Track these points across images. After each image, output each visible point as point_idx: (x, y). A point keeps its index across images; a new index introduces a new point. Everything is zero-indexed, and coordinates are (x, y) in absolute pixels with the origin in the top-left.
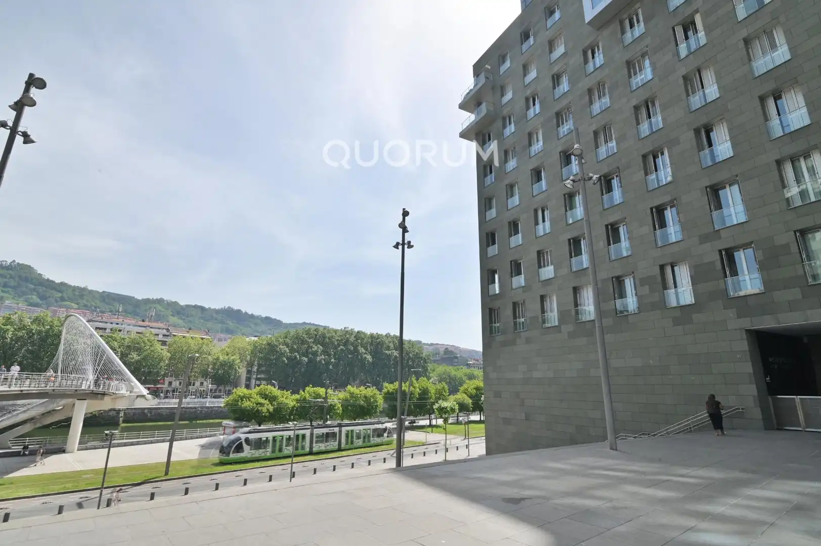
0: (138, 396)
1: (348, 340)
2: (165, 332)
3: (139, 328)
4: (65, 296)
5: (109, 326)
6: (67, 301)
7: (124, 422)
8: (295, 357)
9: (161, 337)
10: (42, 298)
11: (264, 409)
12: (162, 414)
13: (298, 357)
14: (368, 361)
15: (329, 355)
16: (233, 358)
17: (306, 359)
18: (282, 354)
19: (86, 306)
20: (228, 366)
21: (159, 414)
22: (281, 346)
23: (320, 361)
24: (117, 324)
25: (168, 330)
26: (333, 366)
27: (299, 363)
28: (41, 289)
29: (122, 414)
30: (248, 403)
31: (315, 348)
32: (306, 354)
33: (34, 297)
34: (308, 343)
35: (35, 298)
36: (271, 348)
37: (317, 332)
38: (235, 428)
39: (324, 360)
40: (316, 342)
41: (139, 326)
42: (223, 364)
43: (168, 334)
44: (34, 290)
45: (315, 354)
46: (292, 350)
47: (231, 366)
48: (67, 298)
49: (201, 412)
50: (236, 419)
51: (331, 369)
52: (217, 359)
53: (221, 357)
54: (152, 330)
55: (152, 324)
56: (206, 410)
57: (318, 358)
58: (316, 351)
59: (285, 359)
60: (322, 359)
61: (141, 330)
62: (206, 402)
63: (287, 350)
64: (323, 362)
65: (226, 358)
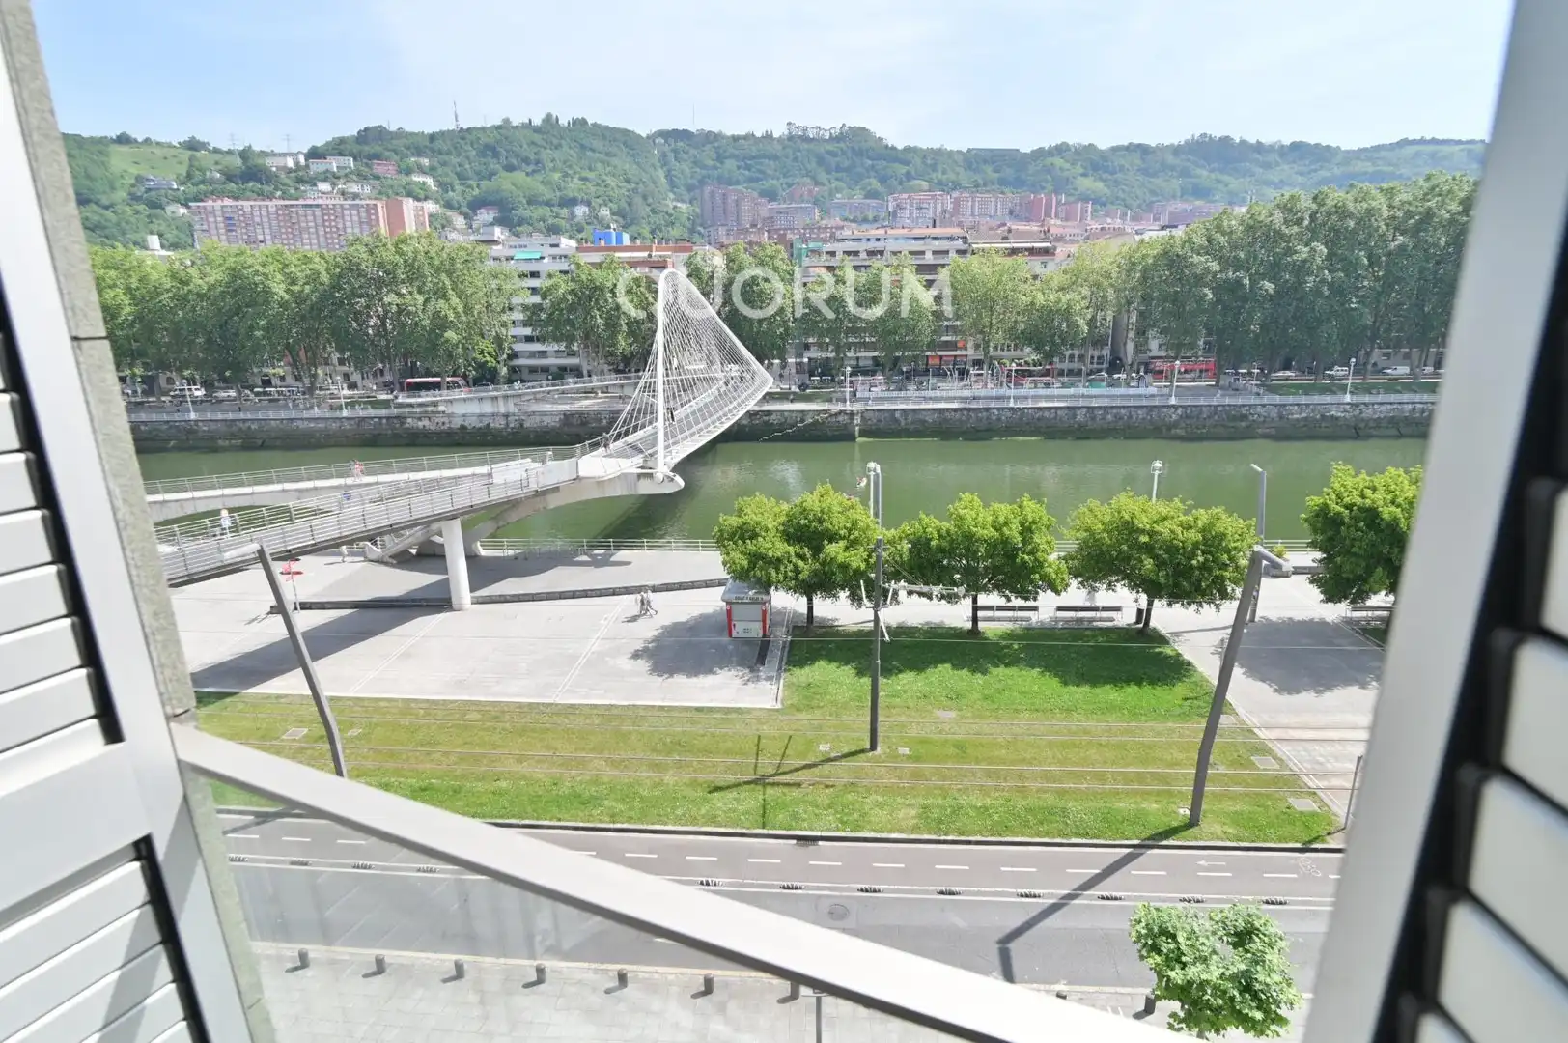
1: (1428, 216)
2: (960, 243)
3: (913, 243)
4: (912, 169)
6: (915, 179)
7: (863, 433)
8: (1238, 282)
10: (883, 180)
12: (926, 421)
13: (1247, 281)
15: (1352, 268)
16: (1067, 298)
17: (1269, 286)
18: (1199, 280)
19: (940, 183)
22: (1196, 259)
23: (1316, 291)
24: (878, 240)
25: (965, 238)
26: (1362, 300)
27: (1248, 298)
28: (880, 165)
29: (857, 420)
31: (1303, 252)
32: (1274, 270)
33: (874, 181)
34: (1283, 239)
35: (875, 184)
36: (1171, 260)
37: (1321, 204)
39: (1331, 285)
40: (1311, 234)
42: (1048, 314)
43: (965, 247)
44: (872, 168)
45: (1302, 269)
46: (1231, 265)
48: (914, 174)
49: (999, 419)
52: (1033, 304)
53: (1040, 299)
54: (936, 243)
55: (938, 231)
56: (1009, 414)
57: (1310, 282)
58: (1305, 261)
59: (1206, 290)
60: (1323, 281)
61: (917, 246)
62: (1009, 398)
63: (1215, 266)
64: (1326, 292)
65: (1052, 299)
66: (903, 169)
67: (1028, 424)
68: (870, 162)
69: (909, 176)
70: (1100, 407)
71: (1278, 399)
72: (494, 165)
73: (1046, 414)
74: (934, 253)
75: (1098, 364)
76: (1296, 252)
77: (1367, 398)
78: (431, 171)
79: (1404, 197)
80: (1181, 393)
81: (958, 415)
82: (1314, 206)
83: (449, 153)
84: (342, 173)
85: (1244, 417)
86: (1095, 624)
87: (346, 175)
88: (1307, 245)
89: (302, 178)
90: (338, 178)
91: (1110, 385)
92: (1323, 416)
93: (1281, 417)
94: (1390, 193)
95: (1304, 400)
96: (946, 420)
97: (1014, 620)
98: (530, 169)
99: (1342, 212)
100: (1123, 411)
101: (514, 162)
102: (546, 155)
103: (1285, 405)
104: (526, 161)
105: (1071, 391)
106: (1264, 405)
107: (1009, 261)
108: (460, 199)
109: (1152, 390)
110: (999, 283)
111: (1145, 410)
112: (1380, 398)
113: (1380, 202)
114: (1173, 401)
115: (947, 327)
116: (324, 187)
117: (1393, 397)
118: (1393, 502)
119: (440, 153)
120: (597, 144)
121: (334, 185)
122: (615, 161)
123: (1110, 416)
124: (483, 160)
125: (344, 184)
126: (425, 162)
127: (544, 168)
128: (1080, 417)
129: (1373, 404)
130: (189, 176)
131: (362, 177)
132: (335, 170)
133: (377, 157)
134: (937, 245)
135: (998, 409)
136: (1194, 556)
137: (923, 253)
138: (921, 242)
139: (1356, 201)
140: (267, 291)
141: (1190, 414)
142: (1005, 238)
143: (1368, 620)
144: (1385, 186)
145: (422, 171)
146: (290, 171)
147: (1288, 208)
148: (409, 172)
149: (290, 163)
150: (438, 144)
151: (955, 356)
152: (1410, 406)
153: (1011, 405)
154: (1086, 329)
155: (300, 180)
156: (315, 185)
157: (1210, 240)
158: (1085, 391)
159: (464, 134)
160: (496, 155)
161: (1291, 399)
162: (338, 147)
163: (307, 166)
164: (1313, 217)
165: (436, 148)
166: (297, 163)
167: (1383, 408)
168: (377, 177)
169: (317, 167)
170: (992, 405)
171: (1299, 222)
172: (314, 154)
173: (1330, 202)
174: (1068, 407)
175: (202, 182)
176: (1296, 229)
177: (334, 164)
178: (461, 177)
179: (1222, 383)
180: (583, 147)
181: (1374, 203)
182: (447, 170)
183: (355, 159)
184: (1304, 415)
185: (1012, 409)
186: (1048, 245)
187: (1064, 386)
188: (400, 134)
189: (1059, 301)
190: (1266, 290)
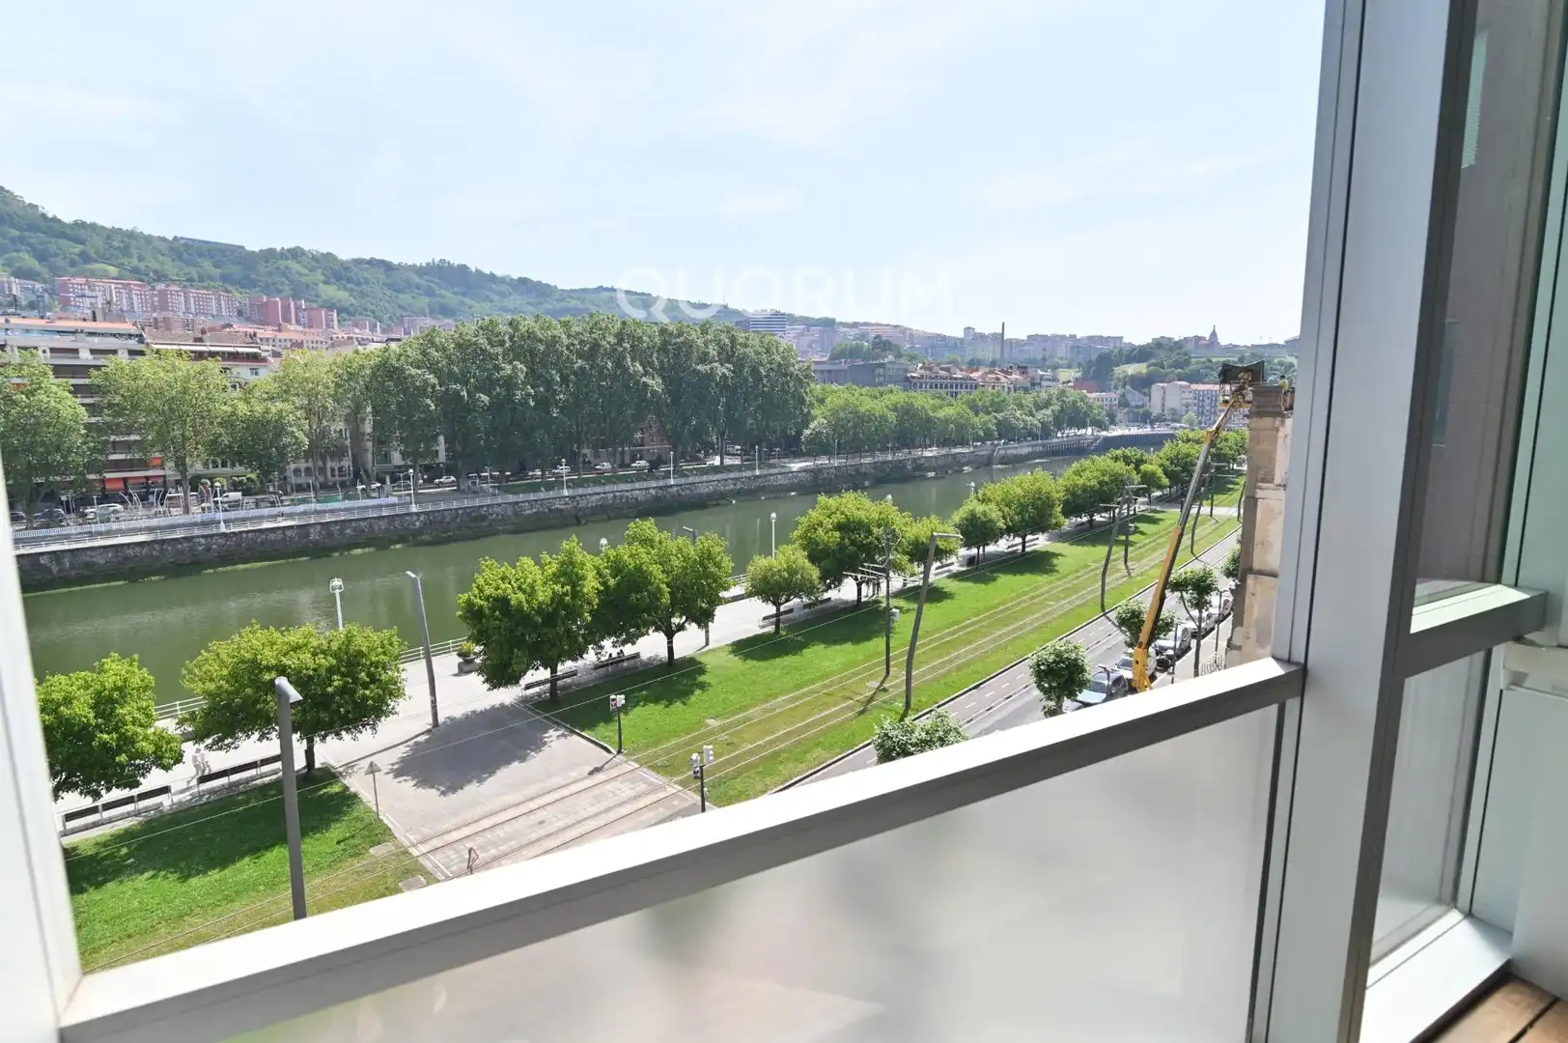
1: (596, 346)
6: (96, 261)
8: (457, 394)
10: (42, 257)
12: (94, 564)
13: (464, 393)
15: (549, 384)
17: (485, 398)
18: (422, 391)
19: (135, 271)
21: (88, 565)
22: (413, 371)
23: (524, 403)
25: (141, 338)
26: (562, 410)
27: (468, 408)
28: (35, 238)
31: (508, 369)
32: (488, 385)
33: (26, 256)
34: (493, 357)
35: (29, 261)
37: (516, 329)
39: (534, 398)
42: (253, 426)
44: (21, 240)
45: (509, 383)
46: (445, 377)
47: (279, 427)
48: (94, 256)
49: (208, 549)
51: (556, 418)
52: (233, 413)
53: (243, 409)
54: (96, 340)
55: (100, 326)
56: (221, 541)
57: (518, 395)
58: (510, 377)
59: (429, 401)
60: (529, 394)
61: (65, 342)
62: (219, 522)
63: (432, 379)
64: (532, 404)
65: (259, 409)
66: (79, 248)
67: (247, 550)
68: (17, 233)
69: (85, 258)
70: (336, 522)
71: (511, 498)
73: (272, 536)
74: (93, 351)
75: (340, 476)
76: (502, 369)
77: (581, 491)
79: (577, 329)
80: (420, 499)
81: (145, 551)
82: (511, 331)
85: (483, 518)
86: (251, 784)
88: (510, 362)
91: (347, 497)
92: (550, 510)
93: (516, 514)
94: (566, 325)
95: (532, 497)
96: (127, 559)
97: (137, 813)
99: (530, 335)
100: (362, 524)
103: (518, 503)
105: (302, 508)
106: (499, 505)
107: (198, 366)
109: (393, 500)
110: (185, 391)
111: (386, 520)
112: (590, 490)
113: (560, 332)
114: (414, 509)
115: (114, 442)
117: (598, 489)
118: (520, 588)
123: (348, 531)
128: (314, 535)
129: (585, 495)
134: (97, 342)
135: (203, 536)
136: (330, 682)
137: (76, 351)
138: (72, 338)
139: (542, 329)
141: (433, 520)
142: (198, 340)
143: (539, 695)
144: (562, 319)
147: (489, 330)
151: (147, 478)
152: (612, 495)
153: (223, 529)
154: (306, 441)
157: (424, 354)
158: (319, 507)
161: (521, 497)
164: (511, 338)
167: (594, 498)
170: (197, 532)
171: (502, 343)
173: (523, 329)
174: (300, 526)
176: (500, 350)
179: (462, 487)
181: (555, 332)
184: (534, 510)
185: (224, 535)
186: (256, 350)
187: (293, 503)
189: (267, 411)
190: (483, 402)
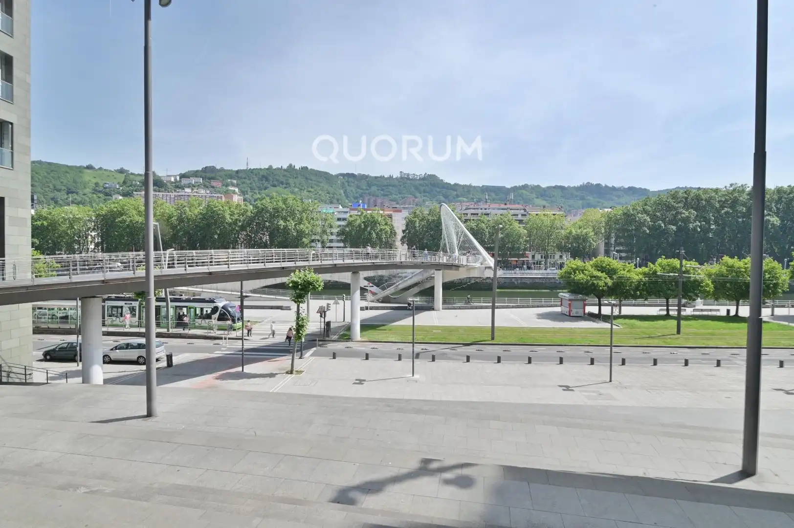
0: (486, 268)
2: (522, 212)
3: (502, 211)
4: (459, 193)
5: (479, 211)
6: (461, 197)
8: (660, 226)
9: (520, 217)
11: (601, 283)
13: (663, 225)
14: (773, 224)
15: (708, 222)
16: (585, 231)
17: (674, 228)
18: (642, 224)
20: (581, 239)
23: (695, 229)
24: (486, 209)
25: (525, 210)
26: (714, 234)
27: (665, 232)
30: (582, 276)
32: (673, 222)
34: (675, 209)
36: (628, 217)
38: (570, 300)
39: (700, 227)
40: (687, 206)
41: (502, 209)
42: (577, 238)
43: (525, 213)
44: (440, 192)
45: (686, 220)
46: (654, 218)
47: (585, 239)
50: (573, 292)
51: (712, 238)
52: (570, 233)
53: (573, 231)
54: (512, 211)
57: (691, 226)
58: (687, 217)
59: (646, 229)
60: (697, 225)
63: (648, 219)
64: (699, 230)
65: (579, 231)
66: (455, 193)
72: (266, 184)
74: (512, 215)
76: (682, 214)
78: (237, 186)
82: (686, 195)
83: (245, 178)
84: (197, 184)
87: (198, 186)
88: (687, 210)
89: (178, 186)
90: (195, 187)
98: (284, 186)
99: (697, 197)
101: (276, 183)
102: (291, 181)
104: (282, 183)
108: (251, 198)
113: (714, 194)
116: (188, 190)
119: (241, 178)
120: (313, 178)
121: (192, 189)
122: (322, 185)
124: (261, 182)
125: (197, 189)
126: (235, 182)
127: (290, 186)
130: (124, 182)
131: (206, 187)
132: (193, 183)
133: (213, 178)
138: (505, 211)
139: (704, 193)
140: (224, 217)
142: (543, 210)
145: (233, 185)
146: (172, 183)
147: (674, 196)
148: (227, 186)
149: (173, 179)
150: (240, 175)
155: (177, 187)
156: (184, 189)
157: (644, 208)
159: (252, 171)
160: (267, 180)
162: (195, 174)
163: (180, 181)
164: (686, 200)
165: (239, 176)
166: (176, 179)
168: (213, 187)
169: (185, 181)
172: (183, 176)
173: (693, 195)
175: (131, 186)
177: (193, 180)
178: (251, 188)
180: (307, 178)
181: (712, 195)
182: (244, 185)
183: (203, 180)
188: (222, 170)
189: (581, 232)
190: (672, 229)
